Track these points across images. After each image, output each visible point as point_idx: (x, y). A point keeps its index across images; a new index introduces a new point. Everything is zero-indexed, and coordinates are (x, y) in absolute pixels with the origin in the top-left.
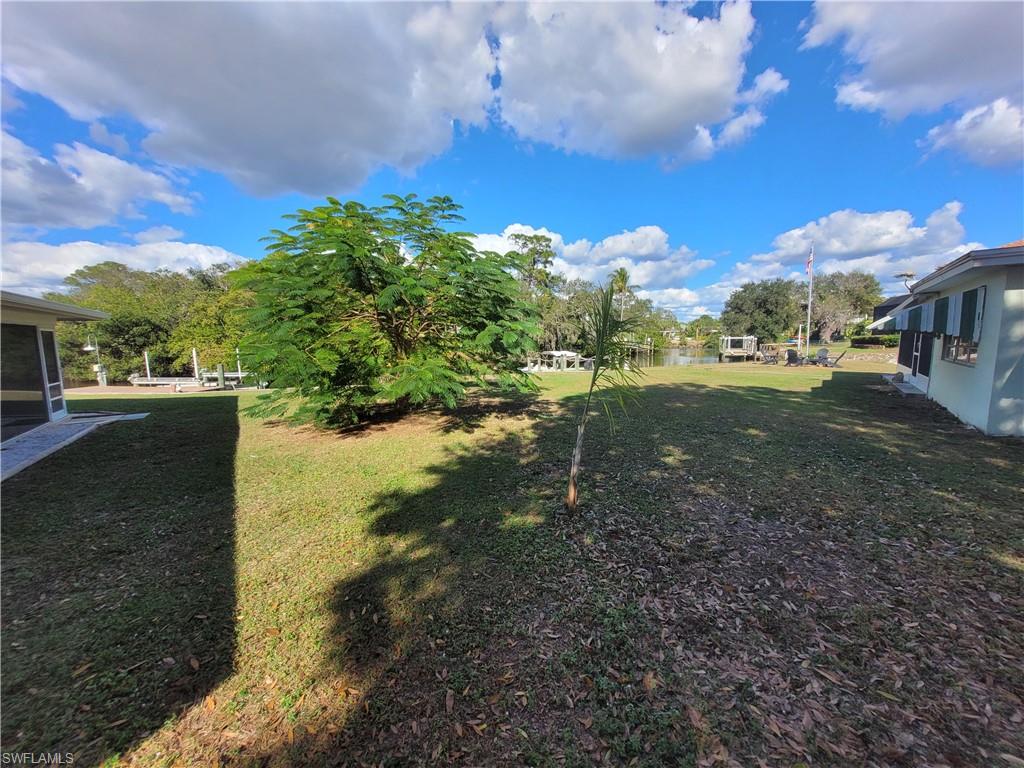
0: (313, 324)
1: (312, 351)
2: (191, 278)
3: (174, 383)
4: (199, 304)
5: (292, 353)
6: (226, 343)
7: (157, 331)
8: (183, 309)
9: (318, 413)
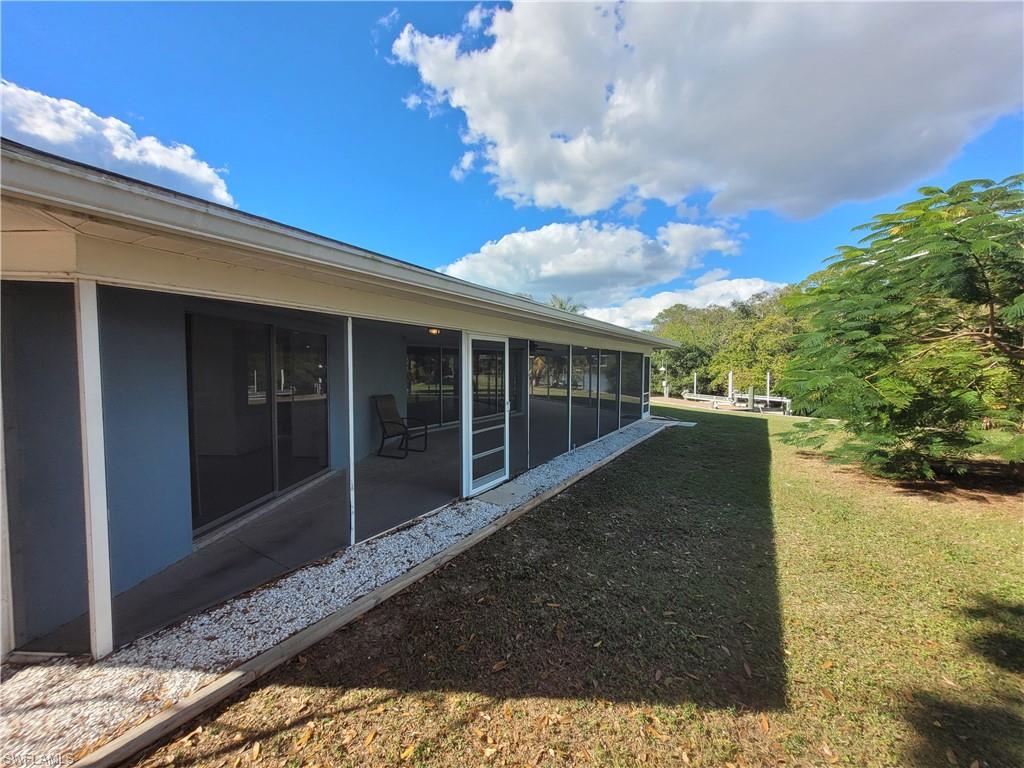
0: (881, 347)
1: (873, 380)
2: (733, 310)
3: (712, 400)
4: (737, 332)
5: (847, 381)
6: (757, 368)
7: (703, 356)
8: (724, 337)
9: (871, 454)
